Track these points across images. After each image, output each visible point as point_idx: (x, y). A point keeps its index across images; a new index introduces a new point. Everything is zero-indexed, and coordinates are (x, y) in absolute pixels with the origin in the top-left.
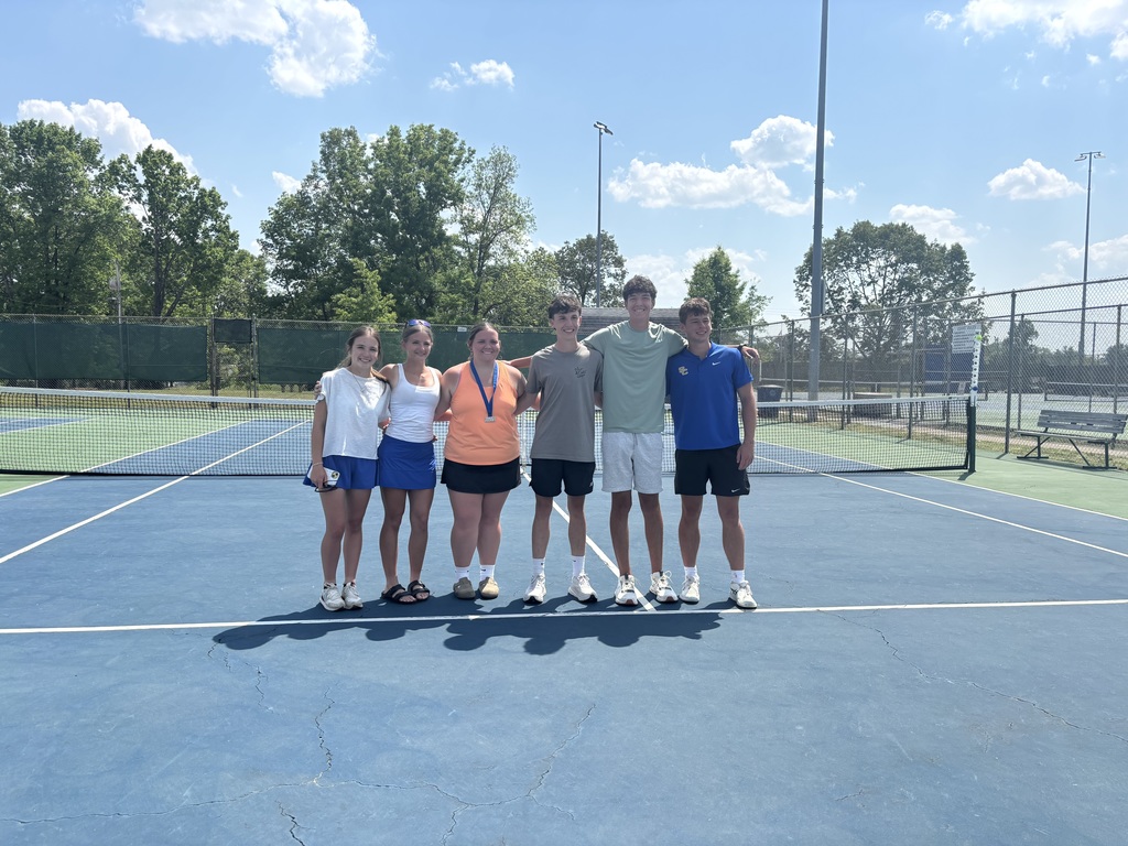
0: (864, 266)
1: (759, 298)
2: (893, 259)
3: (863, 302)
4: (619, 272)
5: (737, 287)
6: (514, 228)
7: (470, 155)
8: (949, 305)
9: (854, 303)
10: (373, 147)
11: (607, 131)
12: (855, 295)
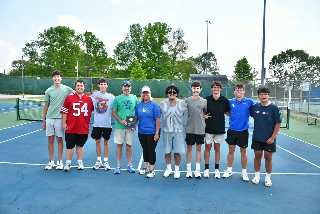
0: (289, 62)
1: (256, 72)
2: (298, 60)
3: (289, 73)
4: (215, 63)
5: (250, 68)
6: (184, 50)
7: (171, 30)
8: (315, 75)
9: (286, 73)
10: (144, 29)
11: (210, 23)
12: (286, 71)
